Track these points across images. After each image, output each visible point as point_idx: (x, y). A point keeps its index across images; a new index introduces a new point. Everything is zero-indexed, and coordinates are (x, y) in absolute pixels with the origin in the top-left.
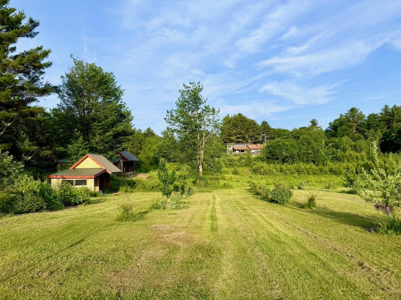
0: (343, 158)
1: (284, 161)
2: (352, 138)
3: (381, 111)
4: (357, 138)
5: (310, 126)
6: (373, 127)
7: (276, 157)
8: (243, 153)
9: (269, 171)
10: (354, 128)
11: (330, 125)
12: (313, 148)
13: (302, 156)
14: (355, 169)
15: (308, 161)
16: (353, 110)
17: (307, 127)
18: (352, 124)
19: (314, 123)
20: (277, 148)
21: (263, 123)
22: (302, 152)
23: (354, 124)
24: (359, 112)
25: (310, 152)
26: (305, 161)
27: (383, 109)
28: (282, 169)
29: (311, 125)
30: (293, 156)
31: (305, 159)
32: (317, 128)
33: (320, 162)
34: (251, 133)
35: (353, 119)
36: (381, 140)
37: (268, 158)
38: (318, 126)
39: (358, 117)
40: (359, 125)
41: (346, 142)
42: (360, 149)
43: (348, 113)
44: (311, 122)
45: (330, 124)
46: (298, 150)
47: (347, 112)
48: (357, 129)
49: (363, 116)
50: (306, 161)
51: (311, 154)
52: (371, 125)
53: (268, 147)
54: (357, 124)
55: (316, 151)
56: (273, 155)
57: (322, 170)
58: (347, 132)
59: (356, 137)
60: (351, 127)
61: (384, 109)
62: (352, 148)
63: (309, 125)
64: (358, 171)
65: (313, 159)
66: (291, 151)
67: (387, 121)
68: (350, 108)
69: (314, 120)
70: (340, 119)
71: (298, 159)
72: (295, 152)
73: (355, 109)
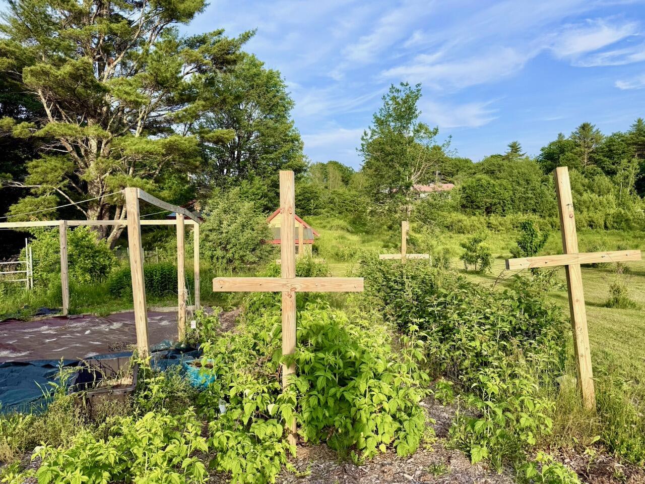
0: (579, 204)
1: (488, 211)
2: (583, 173)
3: (630, 129)
4: (591, 173)
5: (508, 153)
6: (618, 155)
7: (476, 205)
9: (472, 228)
10: (586, 157)
11: (542, 152)
12: (534, 190)
13: (517, 202)
14: (603, 223)
15: (525, 211)
16: (584, 127)
17: (503, 154)
18: (583, 150)
19: (515, 148)
20: (479, 190)
22: (517, 195)
23: (586, 149)
24: (594, 130)
25: (530, 195)
26: (522, 210)
27: (634, 125)
28: (489, 223)
29: (510, 151)
30: (504, 202)
31: (522, 206)
32: (520, 156)
33: (544, 212)
35: (585, 142)
36: (637, 176)
37: (463, 206)
38: (521, 153)
39: (592, 139)
40: (592, 152)
41: (575, 179)
42: (598, 190)
43: (576, 133)
44: (511, 146)
45: (542, 150)
46: (511, 192)
47: (575, 130)
48: (590, 159)
49: (601, 137)
50: (524, 210)
51: (531, 199)
52: (615, 152)
53: (464, 188)
54: (591, 150)
55: (539, 194)
56: (472, 202)
57: (554, 224)
58: (574, 163)
59: (589, 171)
60: (581, 154)
61: (636, 125)
62: (586, 188)
63: (507, 151)
64: (608, 225)
65: (535, 207)
66: (501, 194)
67: (640, 145)
68: (581, 124)
69: (516, 143)
70: (559, 142)
71: (511, 208)
72: (507, 195)
73: (588, 125)
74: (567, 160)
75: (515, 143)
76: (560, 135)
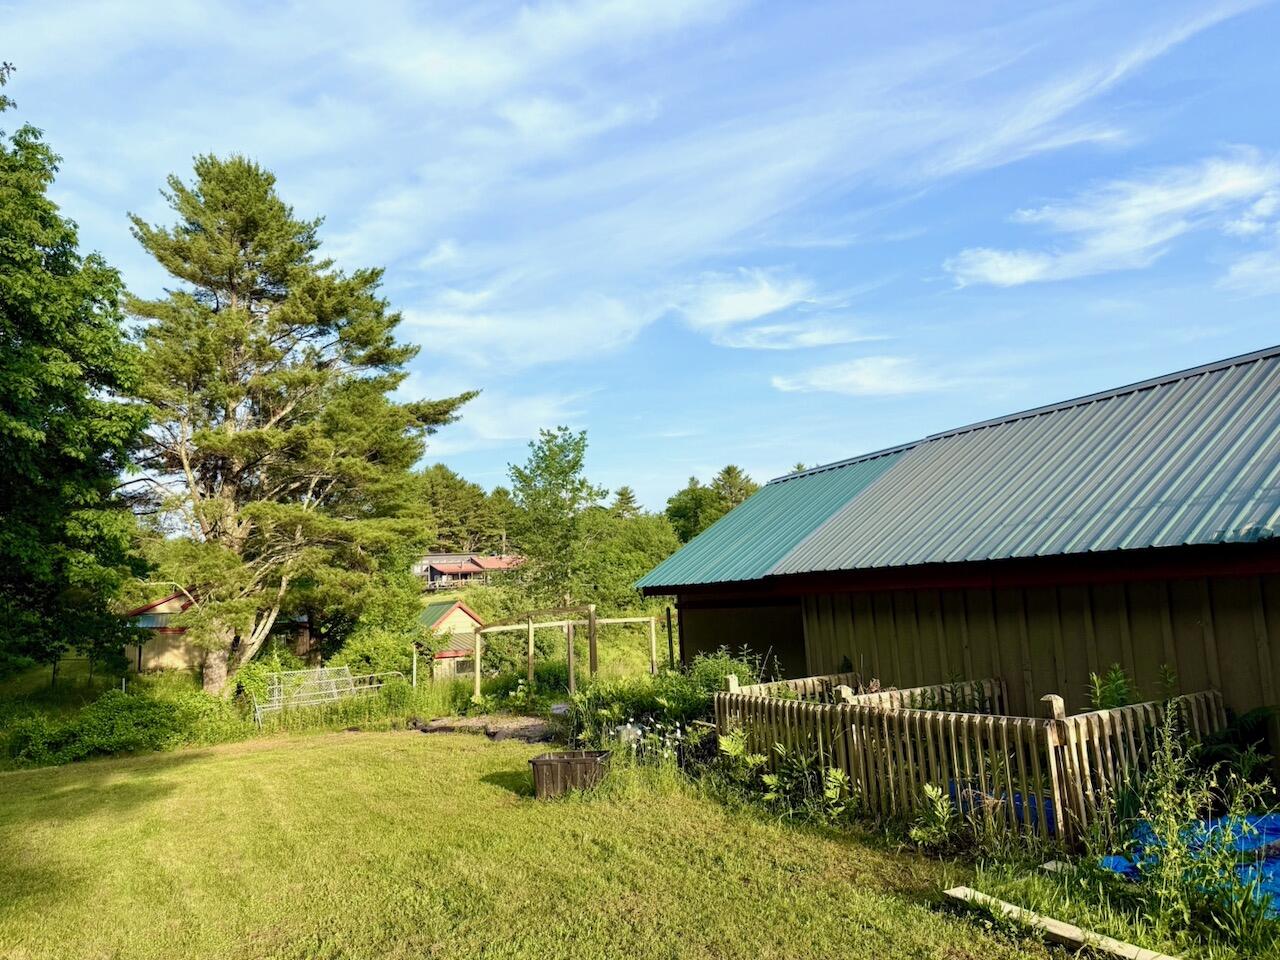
5: (616, 505)
8: (464, 580)
16: (729, 472)
17: (609, 506)
18: (729, 505)
19: (625, 497)
21: (498, 492)
24: (743, 477)
29: (618, 501)
32: (634, 509)
34: (473, 522)
35: (733, 495)
38: (635, 506)
39: (741, 489)
43: (719, 479)
44: (619, 494)
45: (669, 502)
47: (717, 476)
49: (753, 487)
63: (613, 502)
68: (722, 467)
69: (627, 489)
73: (735, 469)
74: (710, 520)
75: (625, 489)
76: (692, 479)
